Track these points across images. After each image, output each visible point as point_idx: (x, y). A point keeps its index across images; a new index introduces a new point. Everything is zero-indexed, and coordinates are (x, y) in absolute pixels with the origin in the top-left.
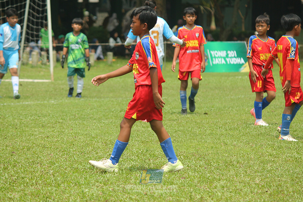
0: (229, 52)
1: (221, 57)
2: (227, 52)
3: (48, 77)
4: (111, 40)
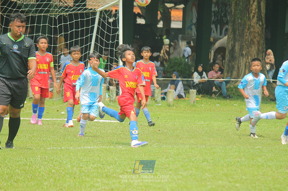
4: (196, 74)
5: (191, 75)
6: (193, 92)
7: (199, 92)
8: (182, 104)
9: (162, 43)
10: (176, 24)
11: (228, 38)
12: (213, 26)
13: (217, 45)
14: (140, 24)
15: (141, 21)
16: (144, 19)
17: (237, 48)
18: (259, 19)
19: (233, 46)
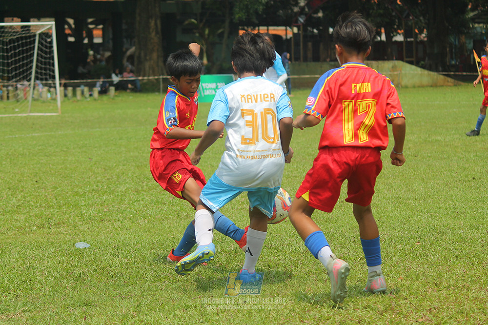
0: (218, 84)
1: (211, 89)
2: (216, 85)
3: (56, 110)
4: (114, 76)
5: (110, 77)
6: (112, 89)
7: (116, 89)
8: (105, 98)
9: (87, 55)
10: (98, 40)
11: (136, 48)
12: (125, 40)
13: (129, 53)
14: (71, 42)
15: (71, 39)
16: (74, 37)
17: (142, 54)
18: (157, 33)
19: (140, 54)
